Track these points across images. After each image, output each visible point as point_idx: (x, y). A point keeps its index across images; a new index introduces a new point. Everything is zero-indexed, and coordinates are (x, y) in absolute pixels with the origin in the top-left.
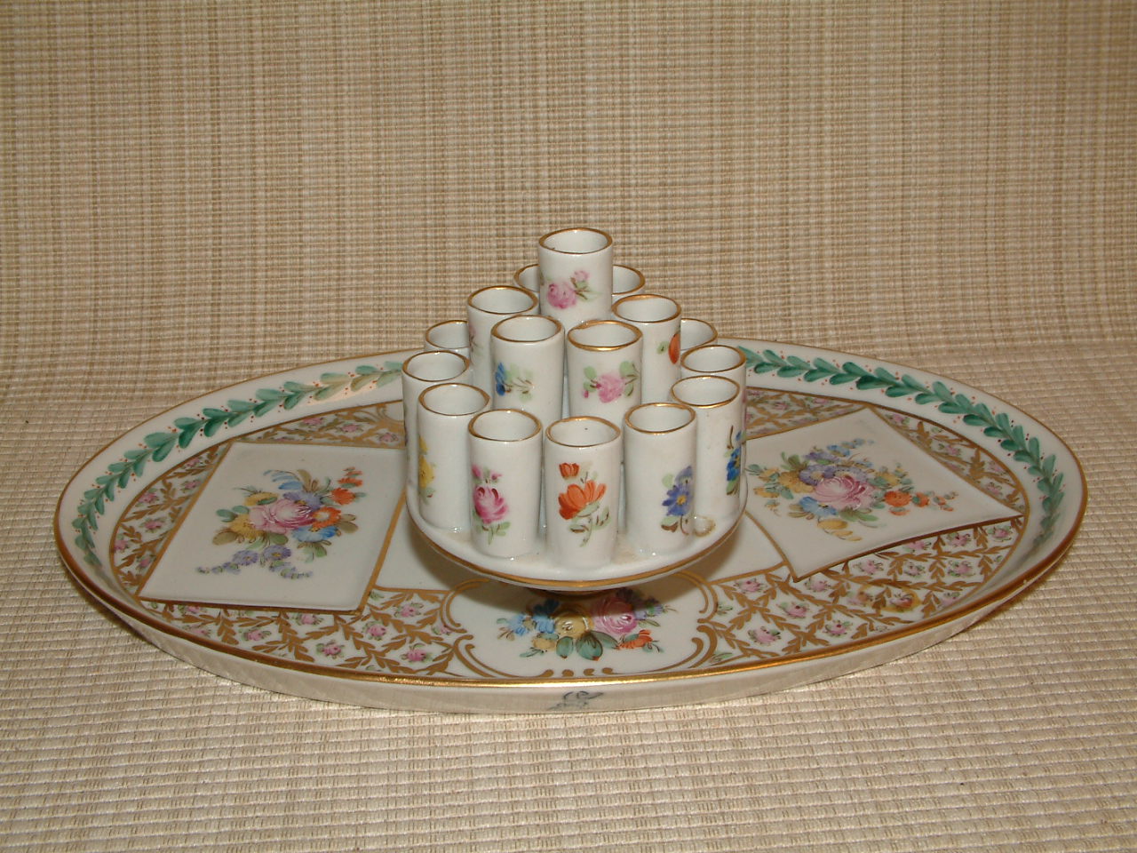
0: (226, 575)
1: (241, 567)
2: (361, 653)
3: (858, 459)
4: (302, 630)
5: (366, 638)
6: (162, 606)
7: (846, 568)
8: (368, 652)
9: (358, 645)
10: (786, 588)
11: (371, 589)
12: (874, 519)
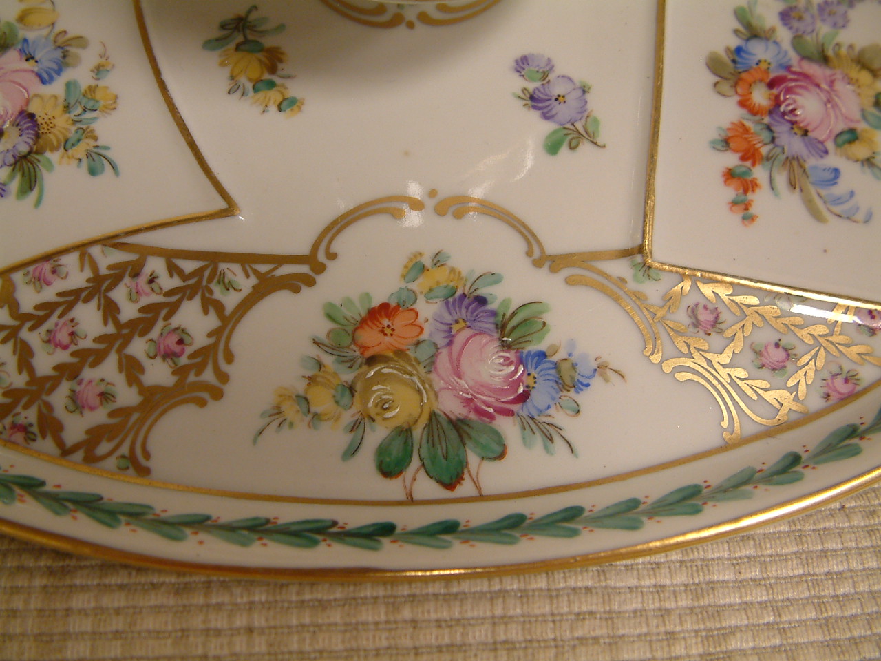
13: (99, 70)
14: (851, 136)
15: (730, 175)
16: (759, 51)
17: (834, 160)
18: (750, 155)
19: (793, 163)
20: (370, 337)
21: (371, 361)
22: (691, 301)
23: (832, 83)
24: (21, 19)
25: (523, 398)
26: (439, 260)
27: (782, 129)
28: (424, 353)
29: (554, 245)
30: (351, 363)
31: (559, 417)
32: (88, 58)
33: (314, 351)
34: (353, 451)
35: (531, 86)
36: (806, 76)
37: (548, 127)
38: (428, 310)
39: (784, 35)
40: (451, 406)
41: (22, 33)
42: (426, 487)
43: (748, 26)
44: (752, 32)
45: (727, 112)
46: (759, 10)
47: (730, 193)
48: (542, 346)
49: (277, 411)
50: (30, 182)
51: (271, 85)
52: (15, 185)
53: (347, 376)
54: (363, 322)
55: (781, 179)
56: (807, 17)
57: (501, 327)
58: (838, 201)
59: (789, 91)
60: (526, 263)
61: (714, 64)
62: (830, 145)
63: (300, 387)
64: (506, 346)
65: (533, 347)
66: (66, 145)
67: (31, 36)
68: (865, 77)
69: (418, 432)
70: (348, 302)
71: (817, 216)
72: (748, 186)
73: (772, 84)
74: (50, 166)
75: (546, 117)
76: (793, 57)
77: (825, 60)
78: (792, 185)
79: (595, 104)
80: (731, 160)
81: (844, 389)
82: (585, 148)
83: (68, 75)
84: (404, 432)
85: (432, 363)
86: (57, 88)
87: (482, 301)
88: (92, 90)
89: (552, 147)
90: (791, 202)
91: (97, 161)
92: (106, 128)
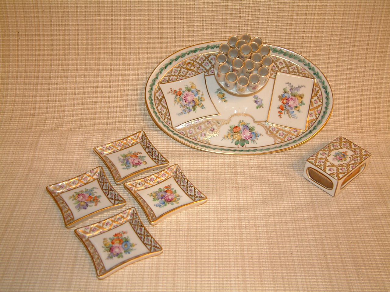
0: (300, 85)
1: (298, 87)
2: (276, 62)
3: (182, 108)
4: (286, 69)
5: (276, 66)
6: (310, 77)
7: (195, 74)
8: (275, 63)
9: (276, 64)
10: (207, 70)
11: (275, 79)
12: (186, 88)
13: (202, 95)
14: (297, 107)
15: (279, 112)
16: (286, 95)
17: (293, 110)
18: (282, 109)
19: (288, 111)
20: (235, 130)
21: (235, 132)
22: (272, 127)
23: (295, 100)
24: (191, 87)
25: (251, 137)
26: (243, 121)
27: (287, 106)
28: (240, 132)
29: (256, 120)
30: (232, 133)
31: (255, 140)
32: (201, 93)
33: (228, 131)
34: (232, 142)
35: (255, 100)
36: (292, 98)
37: (257, 105)
38: (241, 127)
39: (290, 92)
40: (243, 138)
41: (192, 89)
42: (240, 146)
43: (285, 91)
44: (285, 92)
45: (280, 103)
46: (287, 89)
47: (279, 114)
48: (254, 132)
49: (224, 137)
50: (195, 110)
51: (223, 98)
52: (193, 109)
53: (232, 134)
54: (234, 128)
55: (286, 113)
56: (294, 90)
57: (249, 129)
58: (293, 115)
59: (289, 100)
60: (253, 122)
61: (279, 97)
62: (293, 108)
63: (227, 135)
64: (250, 132)
65: (253, 132)
66: (199, 105)
67: (193, 90)
68: (300, 98)
69: (239, 140)
70: (232, 126)
71: (290, 118)
72: (281, 113)
73: (286, 100)
74: (197, 108)
75: (257, 104)
76: (291, 95)
77: (295, 96)
78: (287, 113)
79: (263, 102)
80: (280, 110)
81: (290, 139)
82: (261, 108)
83: (198, 95)
84: (238, 140)
85: (241, 133)
86: (197, 97)
87: (247, 126)
88: (201, 98)
89: (257, 108)
90: (287, 115)
91: (203, 107)
92: (204, 103)
